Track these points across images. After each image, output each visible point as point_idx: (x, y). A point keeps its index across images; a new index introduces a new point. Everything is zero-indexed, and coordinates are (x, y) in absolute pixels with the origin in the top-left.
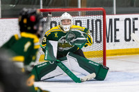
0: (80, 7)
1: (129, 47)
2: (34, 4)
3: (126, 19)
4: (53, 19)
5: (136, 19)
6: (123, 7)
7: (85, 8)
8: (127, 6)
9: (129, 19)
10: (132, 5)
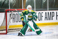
0: (23, 9)
1: (40, 23)
2: (7, 7)
3: (39, 13)
4: (14, 13)
5: (43, 13)
6: (38, 8)
7: (25, 9)
8: (40, 8)
9: (40, 13)
10: (41, 8)
